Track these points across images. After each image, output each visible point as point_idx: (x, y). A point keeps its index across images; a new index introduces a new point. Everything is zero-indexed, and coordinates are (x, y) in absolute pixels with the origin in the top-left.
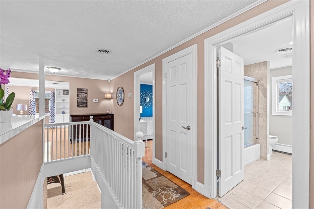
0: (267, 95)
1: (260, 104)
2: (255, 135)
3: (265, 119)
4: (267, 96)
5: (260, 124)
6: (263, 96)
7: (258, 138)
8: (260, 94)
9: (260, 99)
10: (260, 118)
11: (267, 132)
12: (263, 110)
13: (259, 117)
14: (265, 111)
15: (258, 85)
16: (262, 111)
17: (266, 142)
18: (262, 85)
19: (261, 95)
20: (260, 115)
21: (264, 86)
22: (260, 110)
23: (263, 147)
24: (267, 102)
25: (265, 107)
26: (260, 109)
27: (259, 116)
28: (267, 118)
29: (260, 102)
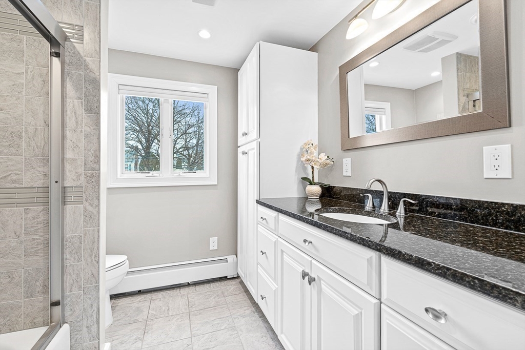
0: (99, 107)
1: (68, 143)
2: (47, 288)
3: (89, 208)
4: (98, 113)
5: (68, 235)
6: (81, 111)
7: (57, 304)
8: (69, 101)
9: (70, 123)
10: (68, 207)
11: (98, 262)
12: (81, 170)
13: (64, 203)
14: (92, 176)
15: (57, 55)
16: (79, 176)
17: (95, 305)
18: (80, 63)
19: (74, 103)
20: (68, 194)
21: (86, 67)
22: (68, 173)
23: (85, 329)
24: (99, 138)
25: (92, 158)
26: (68, 167)
27: (64, 198)
28: (98, 205)
29: (68, 134)
